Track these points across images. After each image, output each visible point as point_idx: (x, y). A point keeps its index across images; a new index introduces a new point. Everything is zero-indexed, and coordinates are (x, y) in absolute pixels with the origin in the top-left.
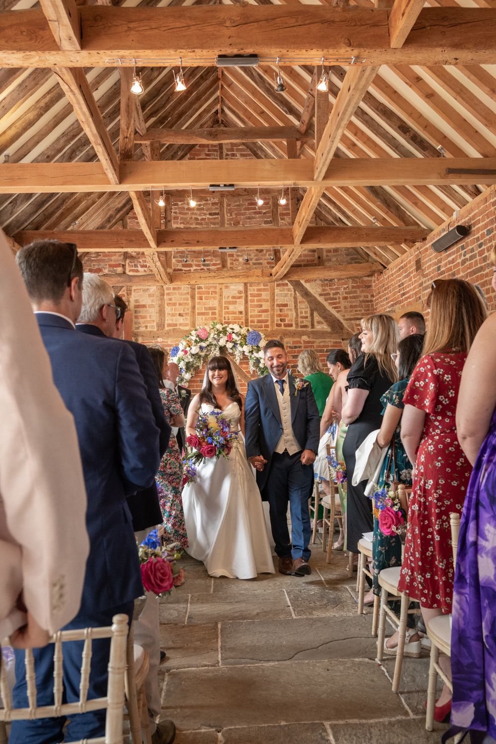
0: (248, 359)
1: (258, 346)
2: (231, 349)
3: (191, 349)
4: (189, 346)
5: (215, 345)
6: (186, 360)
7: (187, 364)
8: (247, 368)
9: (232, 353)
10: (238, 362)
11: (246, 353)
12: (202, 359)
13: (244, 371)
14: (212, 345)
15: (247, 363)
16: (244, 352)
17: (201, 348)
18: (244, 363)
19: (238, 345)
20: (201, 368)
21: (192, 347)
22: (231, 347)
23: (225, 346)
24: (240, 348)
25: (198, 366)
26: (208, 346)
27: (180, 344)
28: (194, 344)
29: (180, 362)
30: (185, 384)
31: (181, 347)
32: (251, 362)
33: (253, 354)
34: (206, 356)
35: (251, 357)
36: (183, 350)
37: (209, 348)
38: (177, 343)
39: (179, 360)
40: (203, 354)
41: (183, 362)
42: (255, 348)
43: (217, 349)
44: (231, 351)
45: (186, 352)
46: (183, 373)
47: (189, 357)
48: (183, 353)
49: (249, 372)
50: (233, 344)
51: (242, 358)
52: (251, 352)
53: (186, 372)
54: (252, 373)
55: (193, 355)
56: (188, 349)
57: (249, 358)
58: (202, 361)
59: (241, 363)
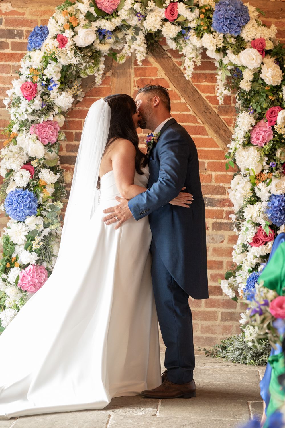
0: (216, 68)
1: (239, 38)
2: (175, 39)
3: (76, 33)
4: (72, 28)
5: (137, 29)
6: (63, 61)
7: (65, 70)
8: (213, 89)
9: (177, 51)
10: (188, 74)
11: (209, 54)
12: (103, 59)
13: (204, 95)
14: (129, 27)
15: (213, 78)
16: (205, 50)
17: (101, 33)
18: (205, 76)
19: (192, 32)
20: (98, 81)
21: (77, 29)
22: (174, 34)
23: (159, 32)
24: (193, 39)
25: (92, 78)
26: (118, 29)
27: (52, 21)
28: (82, 23)
29: (48, 63)
30: (57, 118)
31: (53, 28)
32: (221, 76)
33: (226, 54)
34: (113, 53)
35: (221, 63)
36: (56, 37)
37: (120, 35)
38: (45, 17)
39: (46, 60)
40: (104, 48)
41: (53, 63)
42: (232, 40)
43: (141, 38)
44: (173, 45)
45: (63, 41)
46: (54, 93)
47: (71, 54)
48: (56, 43)
49: (214, 100)
50: (179, 29)
51: (199, 64)
52: (222, 51)
53: (61, 89)
54: (221, 102)
55: (80, 49)
56: (68, 33)
57: (217, 64)
58: (102, 66)
59: (196, 77)
